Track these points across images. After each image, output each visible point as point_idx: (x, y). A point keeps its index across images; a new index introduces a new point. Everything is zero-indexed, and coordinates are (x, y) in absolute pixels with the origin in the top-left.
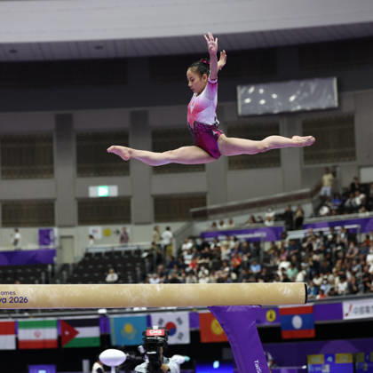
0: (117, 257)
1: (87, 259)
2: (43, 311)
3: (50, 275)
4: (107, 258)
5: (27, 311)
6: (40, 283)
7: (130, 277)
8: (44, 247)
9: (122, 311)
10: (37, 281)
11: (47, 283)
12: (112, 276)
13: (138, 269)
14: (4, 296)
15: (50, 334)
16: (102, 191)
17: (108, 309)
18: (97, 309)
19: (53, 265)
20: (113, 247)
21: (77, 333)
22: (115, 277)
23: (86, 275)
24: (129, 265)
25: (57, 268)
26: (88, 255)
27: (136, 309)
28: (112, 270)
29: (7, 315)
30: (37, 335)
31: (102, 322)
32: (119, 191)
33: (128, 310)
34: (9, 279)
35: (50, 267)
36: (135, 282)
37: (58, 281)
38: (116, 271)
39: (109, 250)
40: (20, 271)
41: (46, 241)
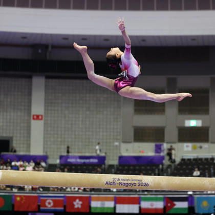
0: (200, 162)
1: (183, 162)
2: (156, 191)
3: (160, 171)
4: (194, 162)
5: (147, 191)
6: (155, 175)
7: (207, 174)
8: (157, 154)
9: (201, 193)
10: (153, 174)
11: (159, 175)
12: (197, 173)
13: (212, 169)
14: (135, 182)
15: (160, 205)
16: (193, 123)
17: (193, 192)
18: (187, 192)
19: (163, 164)
20: (197, 156)
21: (174, 205)
22: (198, 173)
23: (181, 172)
24: (207, 166)
25: (165, 167)
26: (183, 160)
27: (209, 192)
28: (196, 169)
29: (134, 193)
30: (152, 205)
31: (190, 199)
32: (203, 123)
33: (205, 193)
34: (137, 172)
35: (161, 166)
36: (210, 176)
37: (165, 174)
38: (199, 170)
39: (196, 157)
40: (143, 168)
41: (159, 151)
